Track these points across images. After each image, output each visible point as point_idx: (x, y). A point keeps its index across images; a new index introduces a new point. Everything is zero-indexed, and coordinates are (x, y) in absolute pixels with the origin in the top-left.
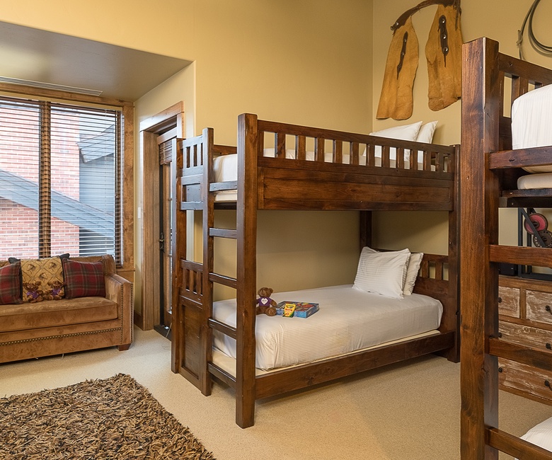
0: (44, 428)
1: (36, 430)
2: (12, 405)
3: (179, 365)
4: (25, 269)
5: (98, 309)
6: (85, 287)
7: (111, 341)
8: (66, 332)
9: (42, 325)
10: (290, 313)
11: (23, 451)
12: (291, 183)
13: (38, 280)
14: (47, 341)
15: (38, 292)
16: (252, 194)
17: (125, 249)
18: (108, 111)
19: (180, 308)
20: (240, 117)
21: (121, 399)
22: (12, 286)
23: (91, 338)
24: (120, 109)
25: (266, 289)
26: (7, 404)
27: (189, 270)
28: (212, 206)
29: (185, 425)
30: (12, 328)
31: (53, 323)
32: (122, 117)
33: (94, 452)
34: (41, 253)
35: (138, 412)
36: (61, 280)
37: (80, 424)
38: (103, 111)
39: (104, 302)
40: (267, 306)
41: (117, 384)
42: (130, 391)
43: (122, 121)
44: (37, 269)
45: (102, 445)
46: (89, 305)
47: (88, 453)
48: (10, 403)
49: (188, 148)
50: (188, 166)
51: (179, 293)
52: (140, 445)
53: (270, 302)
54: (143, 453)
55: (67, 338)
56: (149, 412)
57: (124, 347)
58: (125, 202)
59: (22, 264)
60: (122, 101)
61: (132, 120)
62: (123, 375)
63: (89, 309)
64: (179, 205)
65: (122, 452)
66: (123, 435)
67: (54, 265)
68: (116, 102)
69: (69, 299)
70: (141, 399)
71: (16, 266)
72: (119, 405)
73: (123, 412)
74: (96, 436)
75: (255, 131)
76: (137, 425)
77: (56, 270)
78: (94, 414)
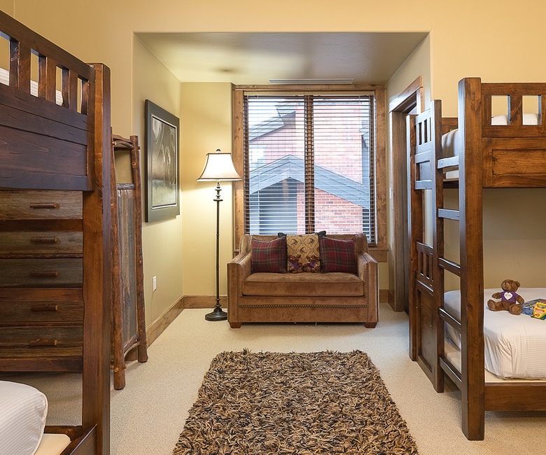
0: (281, 387)
1: (274, 387)
2: (264, 360)
3: (417, 353)
4: (289, 242)
5: (345, 285)
6: (337, 263)
7: (358, 317)
8: (318, 302)
9: (298, 294)
10: (541, 314)
11: (259, 402)
12: (531, 154)
13: (299, 253)
14: (303, 309)
15: (298, 264)
16: (475, 170)
17: (379, 229)
18: (362, 97)
19: (417, 292)
20: (460, 82)
21: (351, 375)
22: (278, 257)
23: (340, 311)
24: (373, 93)
25: (511, 282)
26: (262, 358)
27: (422, 253)
28: (441, 185)
29: (404, 417)
30: (276, 293)
31: (307, 293)
32: (374, 100)
33: (312, 421)
34: (307, 230)
35: (363, 392)
36: (317, 254)
37: (310, 390)
38: (357, 97)
39: (351, 279)
40: (512, 302)
41: (353, 360)
42: (362, 370)
43: (374, 104)
44: (299, 244)
45: (320, 416)
46: (337, 280)
47: (308, 419)
48: (264, 358)
49: (420, 124)
50: (420, 144)
51: (415, 277)
52: (354, 426)
53: (516, 297)
54: (354, 435)
55: (319, 309)
56: (372, 395)
57: (371, 325)
58: (377, 183)
59: (287, 238)
60: (373, 85)
61: (384, 102)
62: (360, 352)
63: (338, 283)
64: (413, 185)
65: (335, 428)
66: (341, 411)
67: (312, 241)
68: (369, 87)
69: (324, 273)
70: (369, 380)
71: (282, 240)
72: (348, 381)
73: (349, 389)
74: (319, 405)
75: (478, 96)
76: (358, 405)
77: (314, 245)
78: (325, 384)
